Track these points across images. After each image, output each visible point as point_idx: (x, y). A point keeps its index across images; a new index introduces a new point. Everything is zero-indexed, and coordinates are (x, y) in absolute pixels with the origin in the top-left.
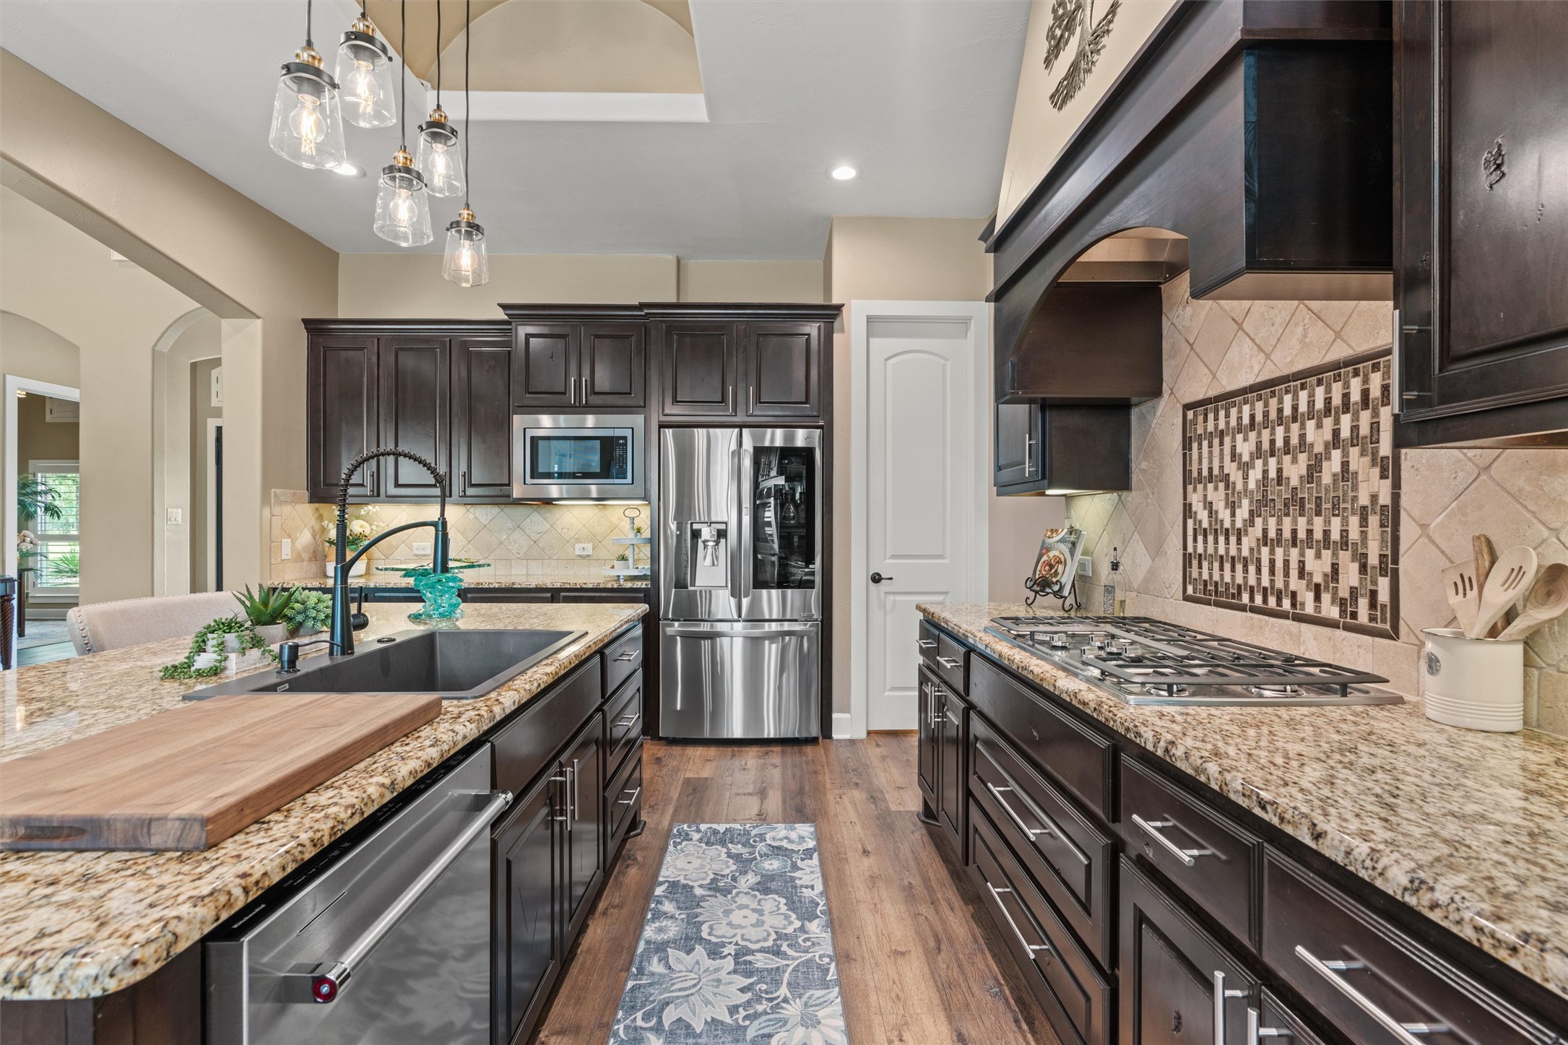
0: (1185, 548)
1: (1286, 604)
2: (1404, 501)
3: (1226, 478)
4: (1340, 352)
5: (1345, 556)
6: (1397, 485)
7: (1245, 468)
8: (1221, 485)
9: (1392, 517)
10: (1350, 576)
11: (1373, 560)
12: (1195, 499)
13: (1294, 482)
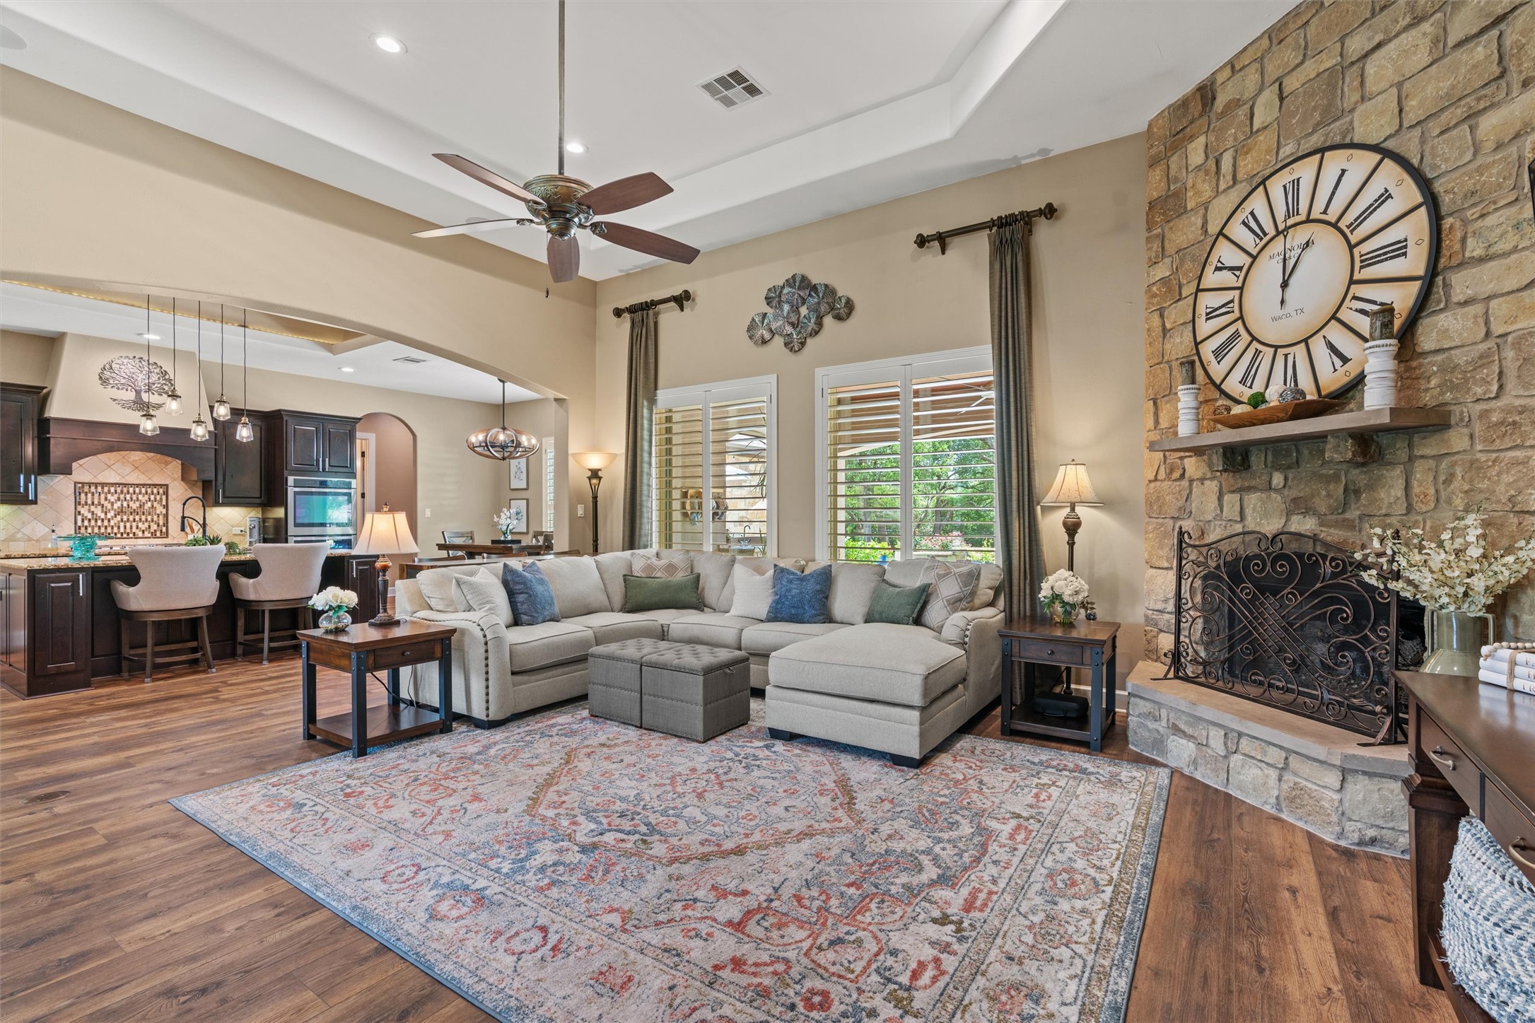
0: (76, 523)
1: (131, 535)
2: (170, 513)
3: (103, 506)
4: (149, 482)
5: (152, 524)
6: (167, 510)
7: (112, 504)
8: (99, 507)
9: (166, 516)
10: (154, 527)
11: (161, 523)
12: (84, 511)
13: (134, 507)
